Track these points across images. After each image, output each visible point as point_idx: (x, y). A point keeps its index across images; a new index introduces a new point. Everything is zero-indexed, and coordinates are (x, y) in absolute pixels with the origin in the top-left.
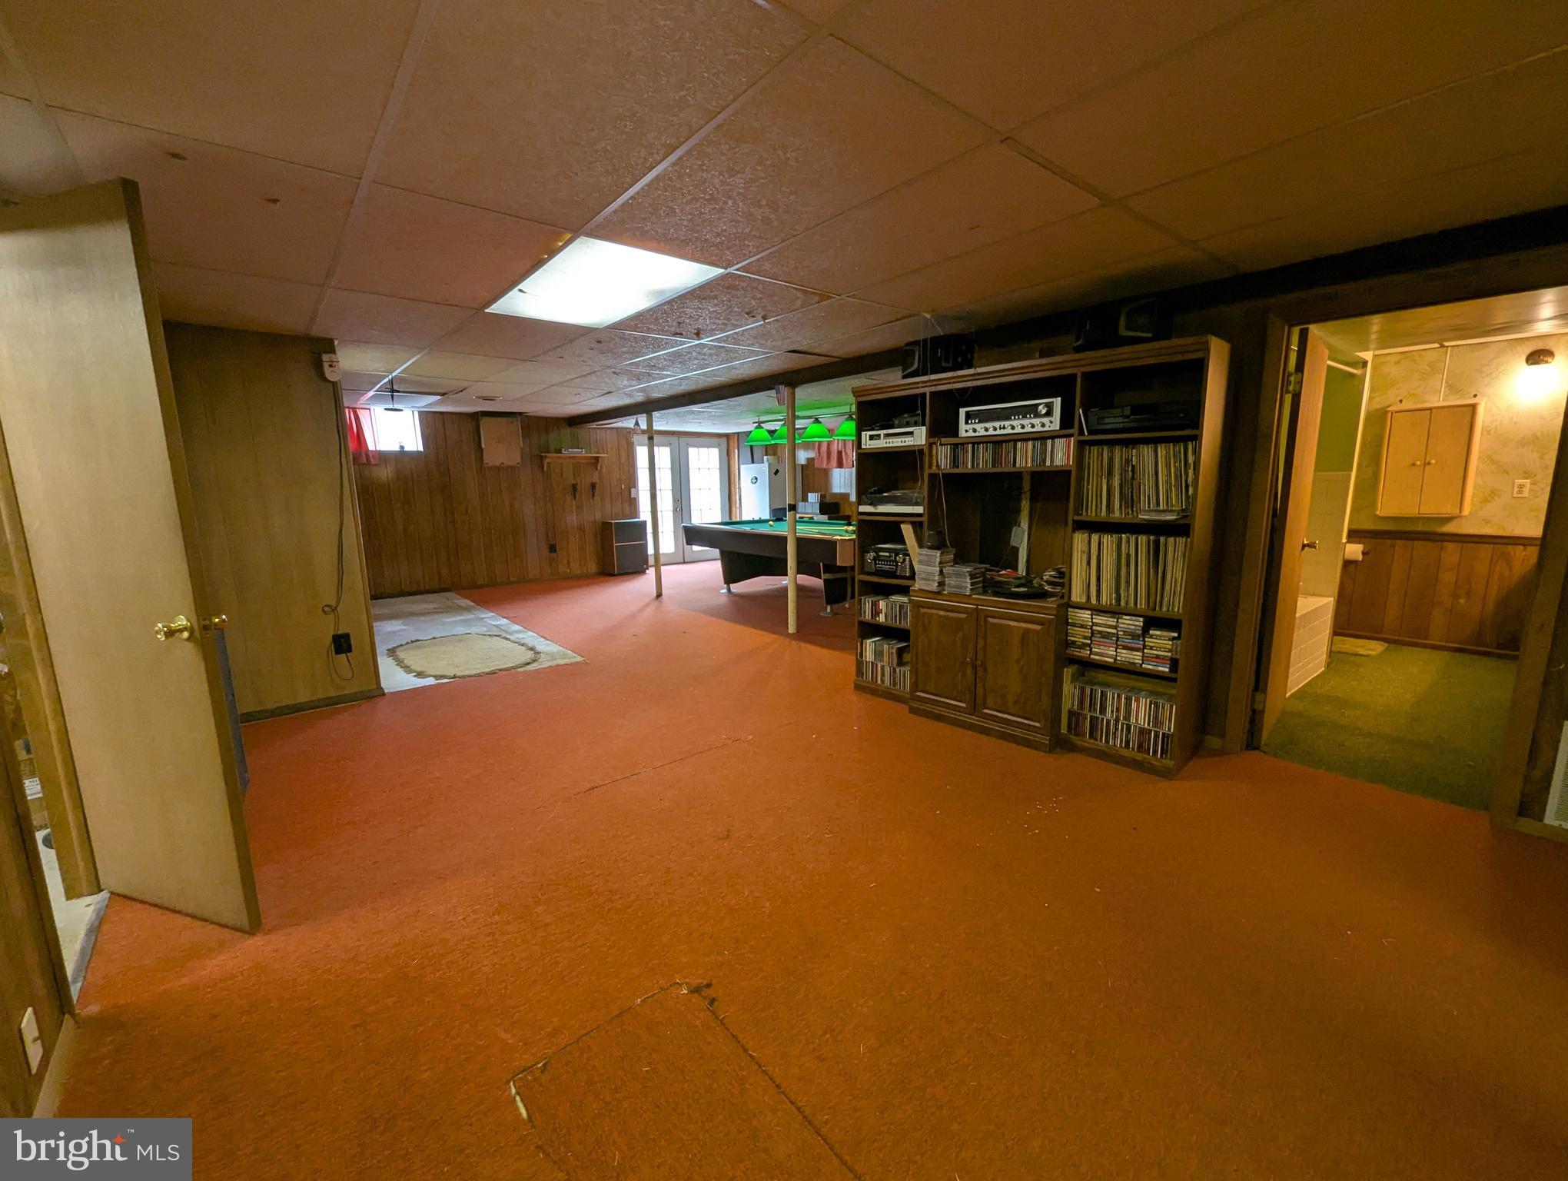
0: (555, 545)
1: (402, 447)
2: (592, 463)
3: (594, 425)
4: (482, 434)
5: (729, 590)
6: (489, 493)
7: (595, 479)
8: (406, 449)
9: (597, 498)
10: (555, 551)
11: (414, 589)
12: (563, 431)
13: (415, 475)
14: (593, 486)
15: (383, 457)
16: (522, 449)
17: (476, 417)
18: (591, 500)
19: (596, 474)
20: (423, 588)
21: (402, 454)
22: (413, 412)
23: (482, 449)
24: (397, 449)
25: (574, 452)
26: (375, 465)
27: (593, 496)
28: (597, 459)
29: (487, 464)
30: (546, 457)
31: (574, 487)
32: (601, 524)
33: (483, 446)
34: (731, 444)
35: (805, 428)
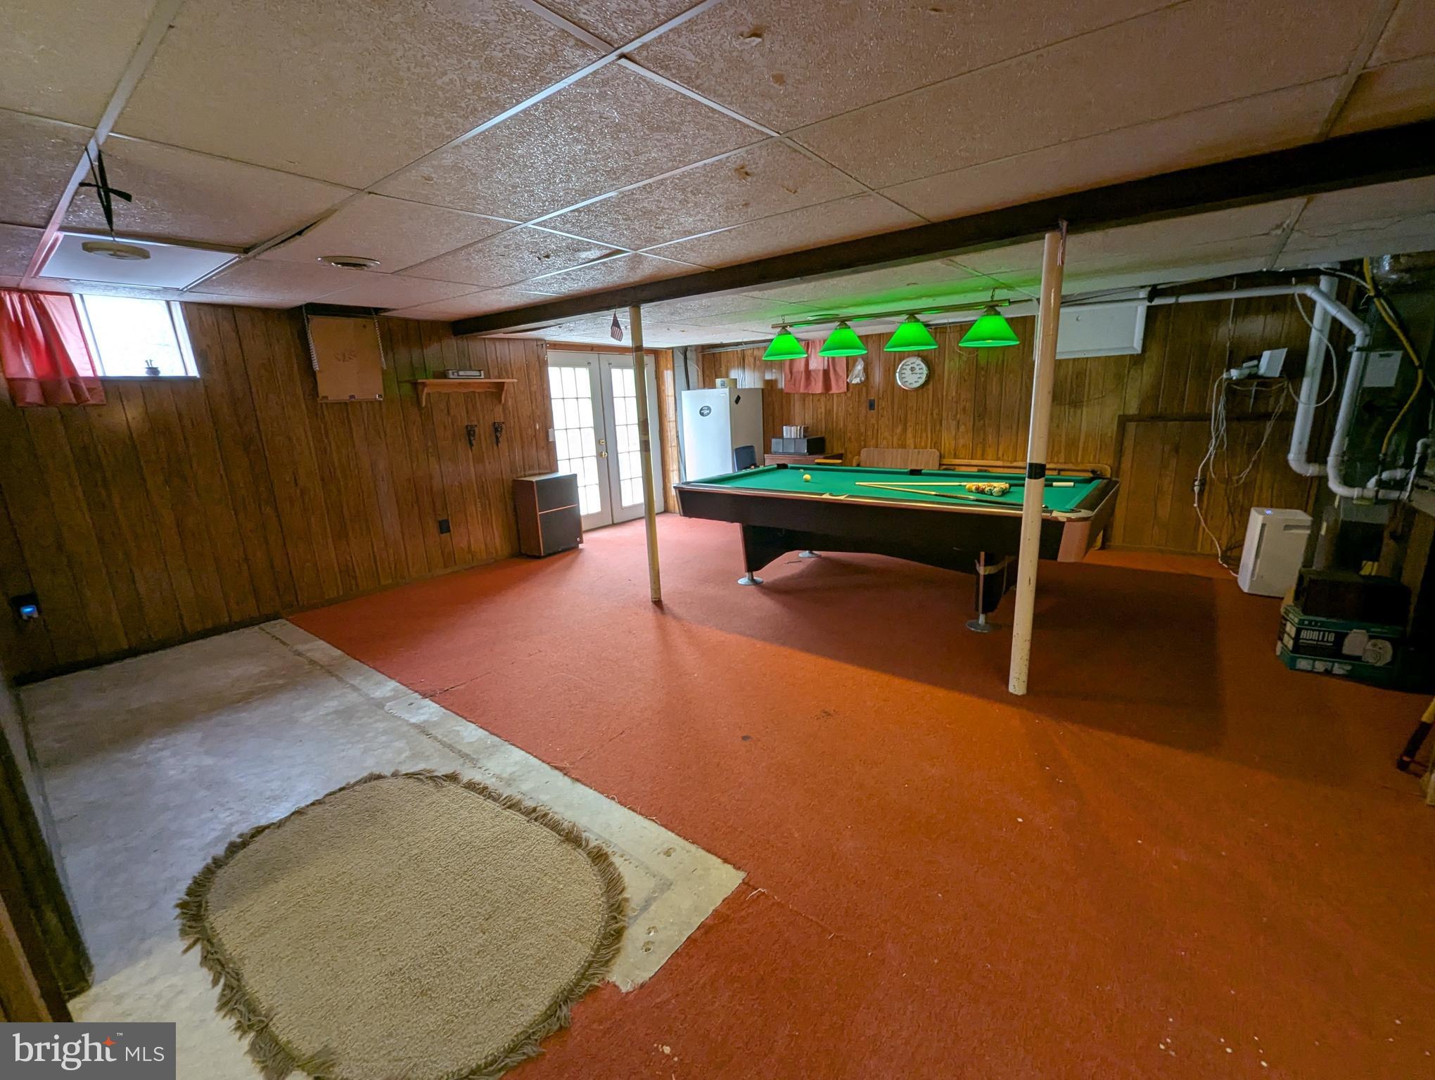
0: (447, 521)
1: (154, 370)
2: (492, 393)
3: (500, 334)
4: (312, 346)
5: (753, 580)
6: (334, 447)
7: (499, 418)
8: (164, 373)
9: (503, 444)
10: (449, 530)
11: (209, 625)
12: (445, 342)
13: (187, 422)
14: (497, 429)
15: (116, 388)
16: (384, 373)
17: (299, 316)
18: (495, 447)
19: (499, 409)
20: (227, 620)
21: (153, 383)
22: (168, 303)
23: (314, 374)
24: (142, 372)
25: (468, 377)
26: (94, 405)
27: (498, 442)
28: (500, 386)
29: (326, 397)
30: (424, 384)
31: (470, 432)
32: (510, 484)
33: (316, 367)
34: (662, 363)
35: (771, 341)
